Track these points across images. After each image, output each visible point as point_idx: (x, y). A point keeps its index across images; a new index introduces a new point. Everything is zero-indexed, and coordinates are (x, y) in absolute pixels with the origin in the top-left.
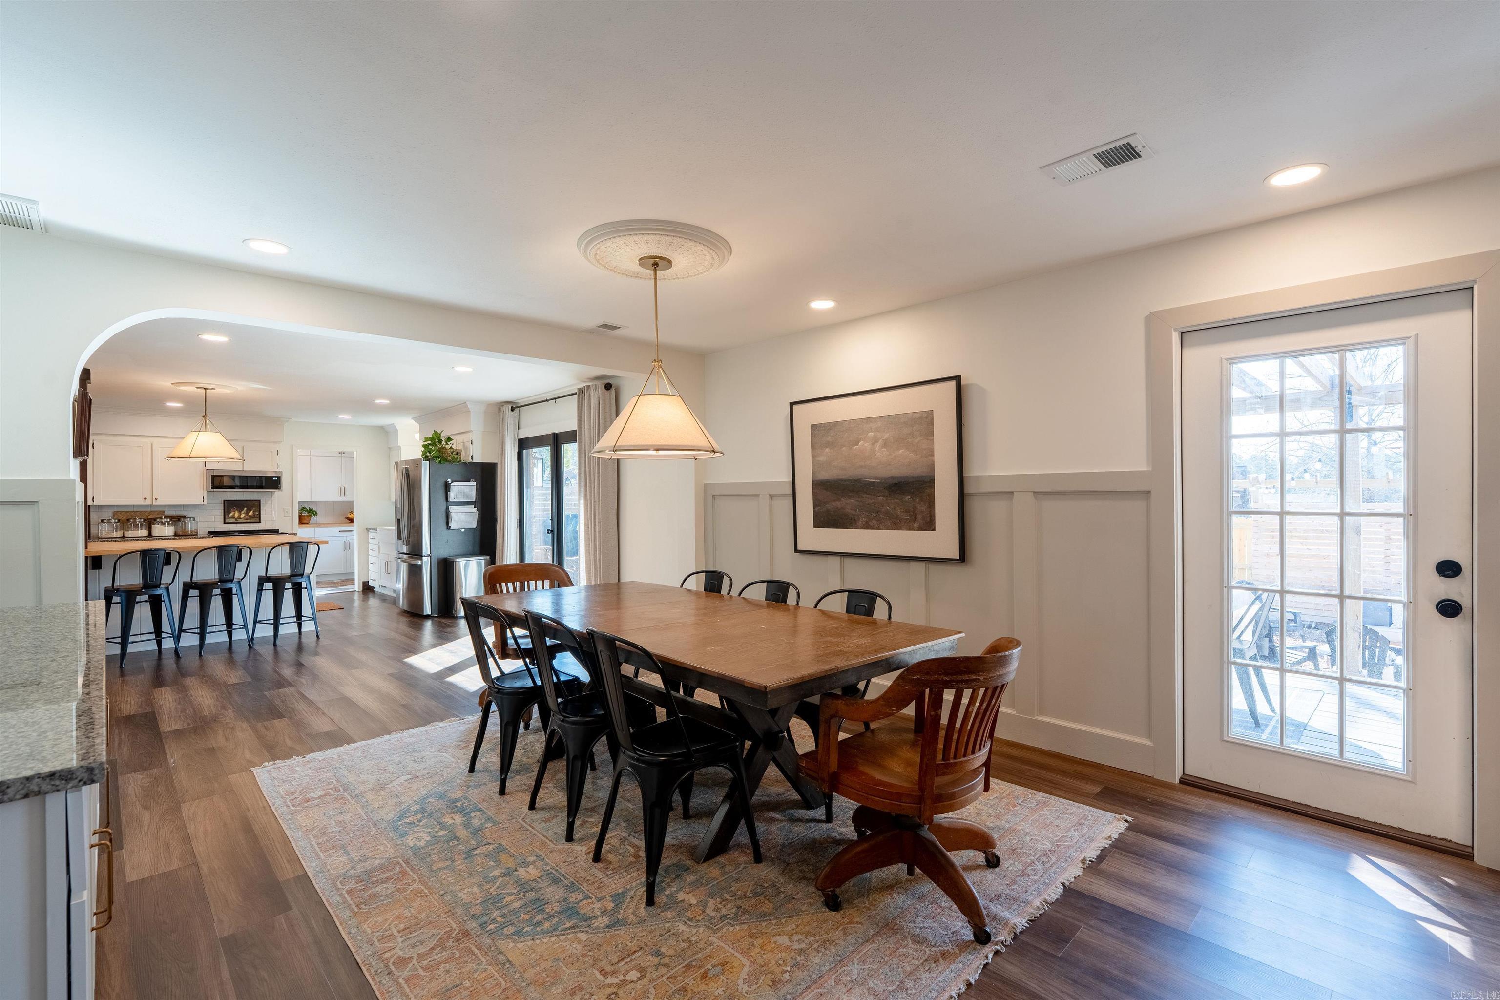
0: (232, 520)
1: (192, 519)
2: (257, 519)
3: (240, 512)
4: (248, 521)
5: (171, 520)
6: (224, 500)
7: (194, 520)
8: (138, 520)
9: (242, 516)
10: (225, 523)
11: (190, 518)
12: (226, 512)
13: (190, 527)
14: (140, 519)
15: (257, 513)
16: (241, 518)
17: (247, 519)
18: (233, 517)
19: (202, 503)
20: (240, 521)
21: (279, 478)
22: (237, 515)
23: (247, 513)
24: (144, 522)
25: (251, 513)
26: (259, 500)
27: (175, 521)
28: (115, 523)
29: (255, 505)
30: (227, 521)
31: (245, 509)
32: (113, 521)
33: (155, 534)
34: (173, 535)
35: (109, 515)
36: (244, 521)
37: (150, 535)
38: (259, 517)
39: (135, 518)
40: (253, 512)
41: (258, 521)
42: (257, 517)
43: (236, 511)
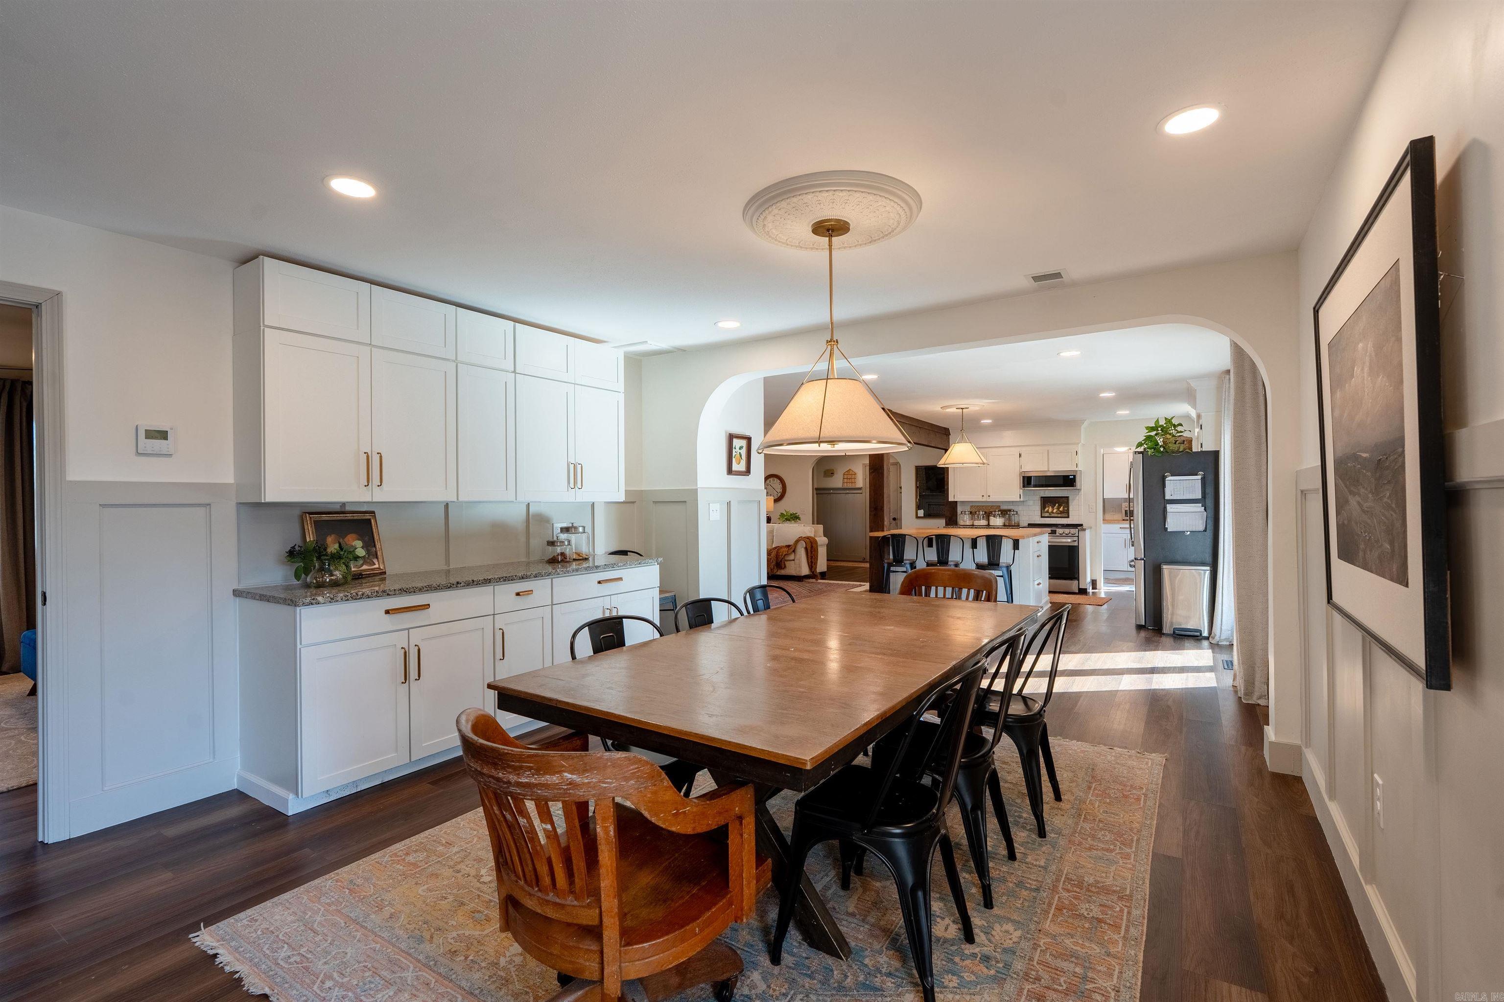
0: (1047, 515)
2: (1066, 514)
3: (1053, 508)
4: (1059, 515)
5: (1001, 513)
6: (1041, 498)
7: (1016, 514)
8: (981, 513)
9: (1055, 511)
10: (1042, 517)
12: (1043, 507)
13: (1015, 519)
14: (985, 511)
15: (1066, 509)
16: (1053, 513)
17: (1058, 514)
18: (1048, 512)
19: (1019, 500)
20: (1053, 515)
21: (1074, 476)
22: (1050, 510)
23: (1058, 508)
24: (986, 514)
25: (1061, 509)
26: (1068, 497)
27: (1004, 514)
29: (1063, 502)
30: (1043, 515)
31: (1057, 505)
32: (967, 513)
33: (991, 524)
34: (1004, 525)
35: (968, 509)
36: (1056, 515)
37: (989, 525)
38: (1068, 513)
39: (979, 511)
40: (1063, 507)
41: (1067, 516)
42: (1066, 512)
43: (1050, 507)
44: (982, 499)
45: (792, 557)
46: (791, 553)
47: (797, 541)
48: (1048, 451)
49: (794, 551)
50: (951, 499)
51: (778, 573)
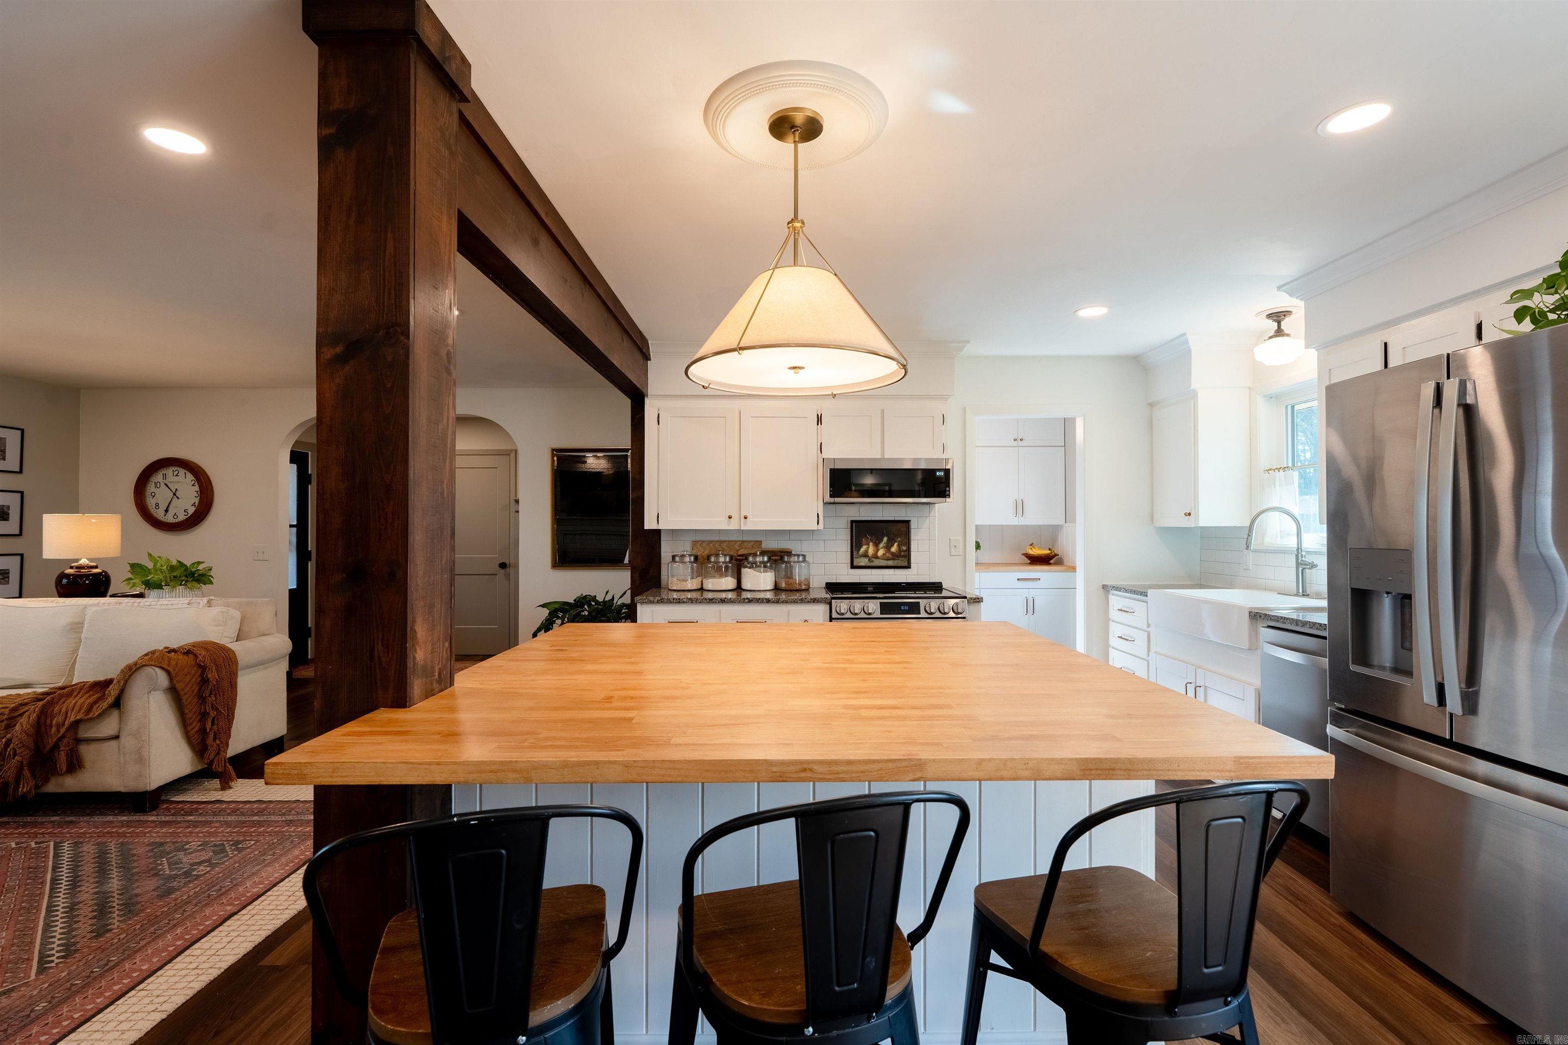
0: (864, 562)
1: (801, 558)
2: (904, 560)
3: (876, 545)
4: (890, 563)
5: (769, 559)
6: (852, 522)
7: (804, 561)
8: (722, 559)
9: (881, 552)
10: (853, 567)
11: (798, 556)
12: (855, 544)
13: (799, 573)
14: (725, 555)
15: (904, 548)
16: (877, 557)
17: (888, 559)
18: (865, 555)
19: (814, 526)
20: (877, 563)
21: (947, 472)
22: (871, 550)
23: (888, 547)
24: (730, 562)
25: (894, 549)
26: (908, 522)
27: (776, 561)
28: (690, 562)
29: (901, 531)
30: (855, 564)
31: (885, 539)
32: (687, 559)
33: (746, 585)
34: (777, 588)
35: (685, 547)
36: (884, 563)
37: (739, 588)
38: (908, 556)
39: (717, 555)
40: (898, 545)
41: (906, 564)
42: (904, 556)
43: (871, 544)
44: (729, 524)
45: (109, 726)
46: (104, 714)
47: (132, 671)
48: (883, 411)
49: (117, 704)
50: (650, 524)
51: (51, 787)
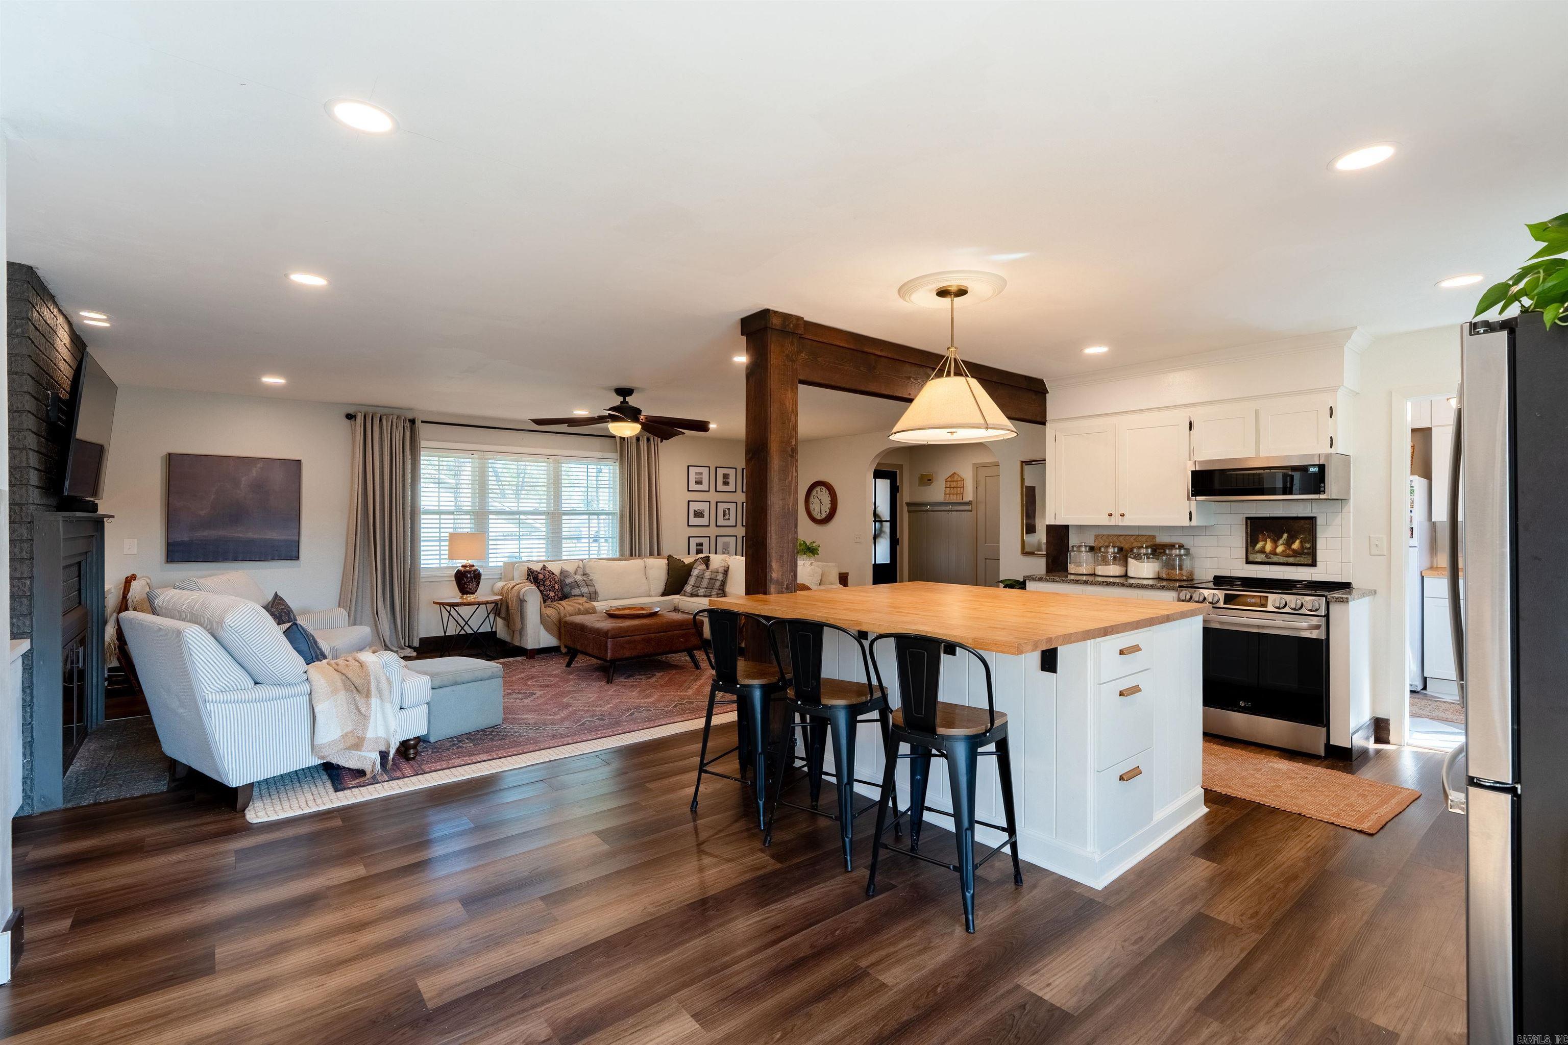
0: (1260, 557)
1: (1185, 552)
2: (1307, 557)
3: (1275, 542)
4: (1291, 560)
5: (1153, 551)
6: (1247, 518)
7: (1188, 554)
8: (1111, 550)
9: (1280, 549)
10: (1248, 562)
11: (1182, 549)
12: (1252, 539)
13: (1181, 566)
14: (1114, 547)
15: (1308, 545)
16: (1276, 554)
17: (1288, 556)
18: (1262, 551)
19: (1186, 523)
20: (1275, 559)
21: (1322, 468)
22: (1269, 546)
23: (1289, 544)
24: (1117, 553)
25: (1296, 545)
26: (1313, 519)
27: (1159, 553)
28: (1087, 552)
29: (1302, 529)
31: (1285, 536)
32: (1085, 550)
33: (1132, 572)
34: (1159, 577)
35: (1088, 540)
36: (1283, 560)
37: (1125, 575)
38: (1313, 553)
39: (1107, 547)
40: (1301, 542)
41: (1310, 562)
42: (1308, 554)
43: (1268, 540)
44: (1110, 521)
48: (1257, 413)
